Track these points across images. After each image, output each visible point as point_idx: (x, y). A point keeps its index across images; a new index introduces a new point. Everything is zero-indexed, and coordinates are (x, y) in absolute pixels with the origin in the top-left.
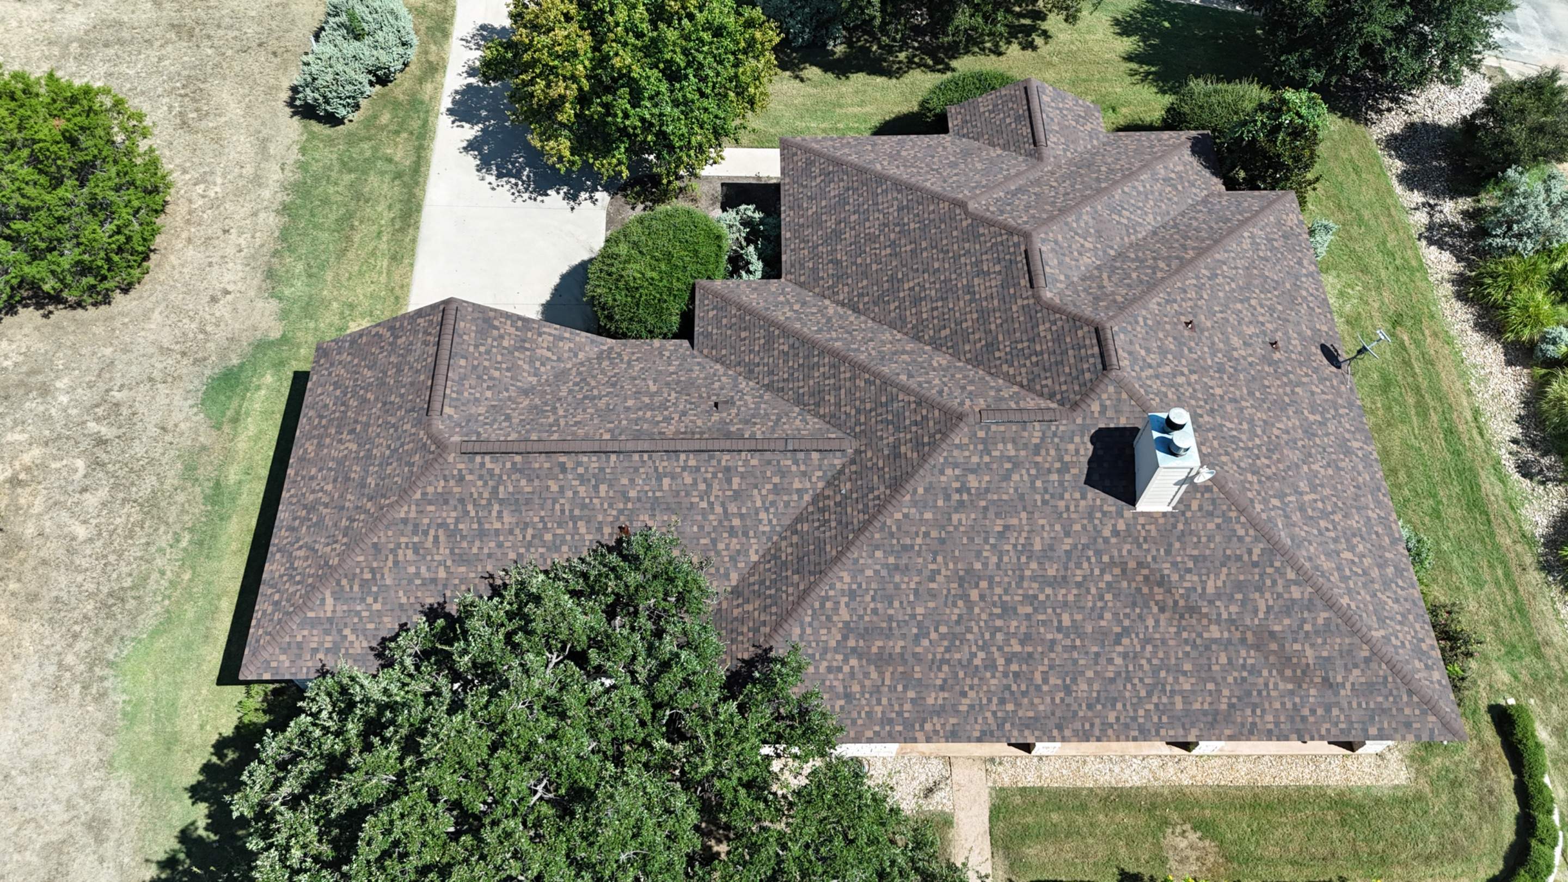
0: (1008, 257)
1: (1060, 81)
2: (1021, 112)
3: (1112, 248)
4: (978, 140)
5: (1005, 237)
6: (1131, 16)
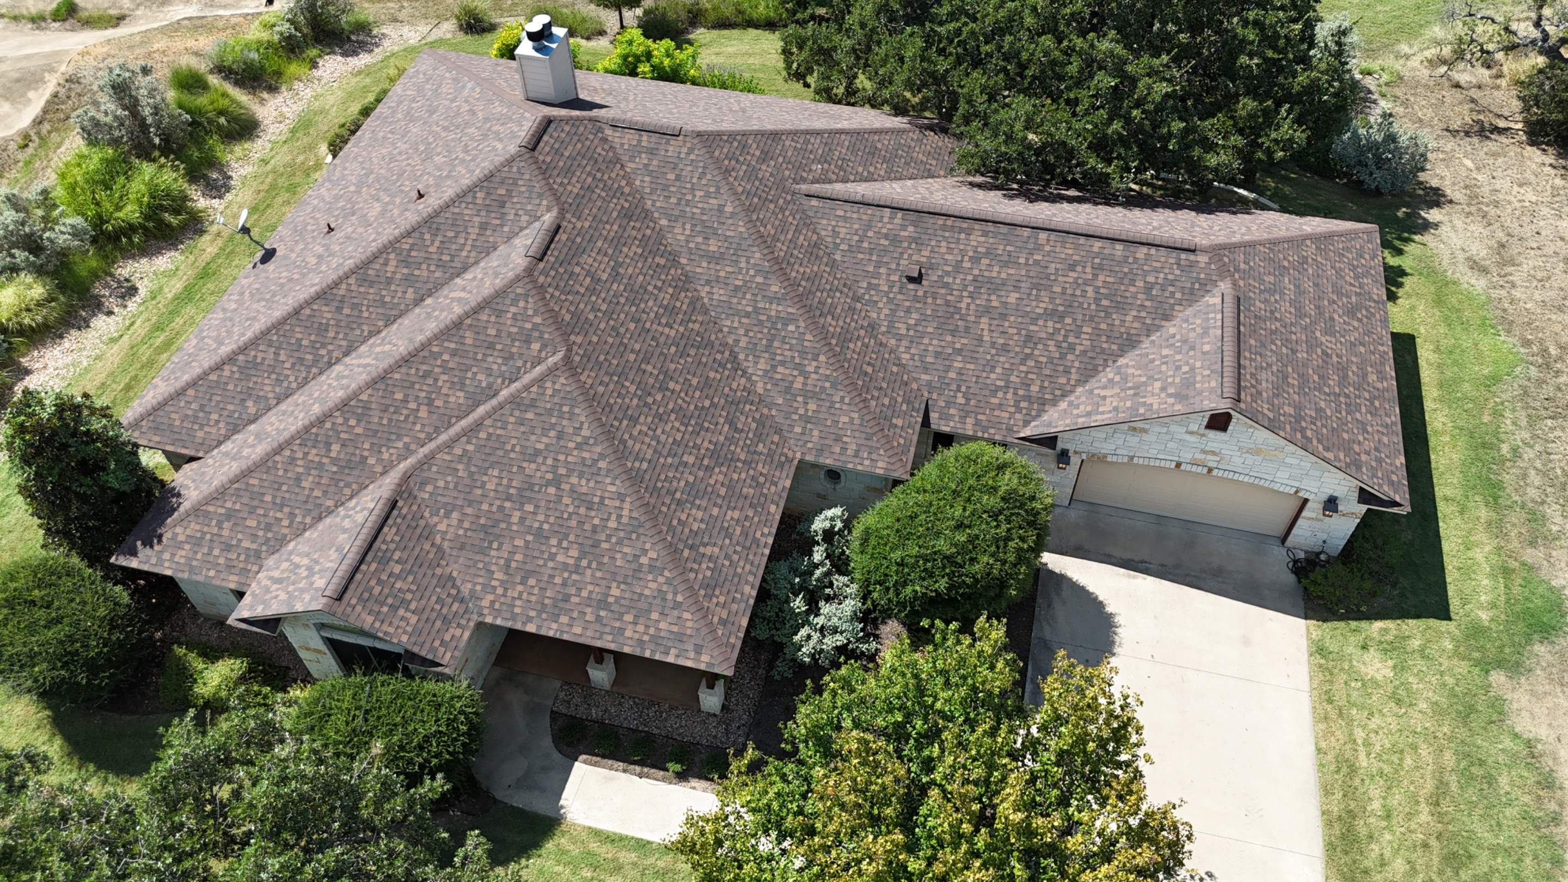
2: (373, 566)
4: (451, 577)
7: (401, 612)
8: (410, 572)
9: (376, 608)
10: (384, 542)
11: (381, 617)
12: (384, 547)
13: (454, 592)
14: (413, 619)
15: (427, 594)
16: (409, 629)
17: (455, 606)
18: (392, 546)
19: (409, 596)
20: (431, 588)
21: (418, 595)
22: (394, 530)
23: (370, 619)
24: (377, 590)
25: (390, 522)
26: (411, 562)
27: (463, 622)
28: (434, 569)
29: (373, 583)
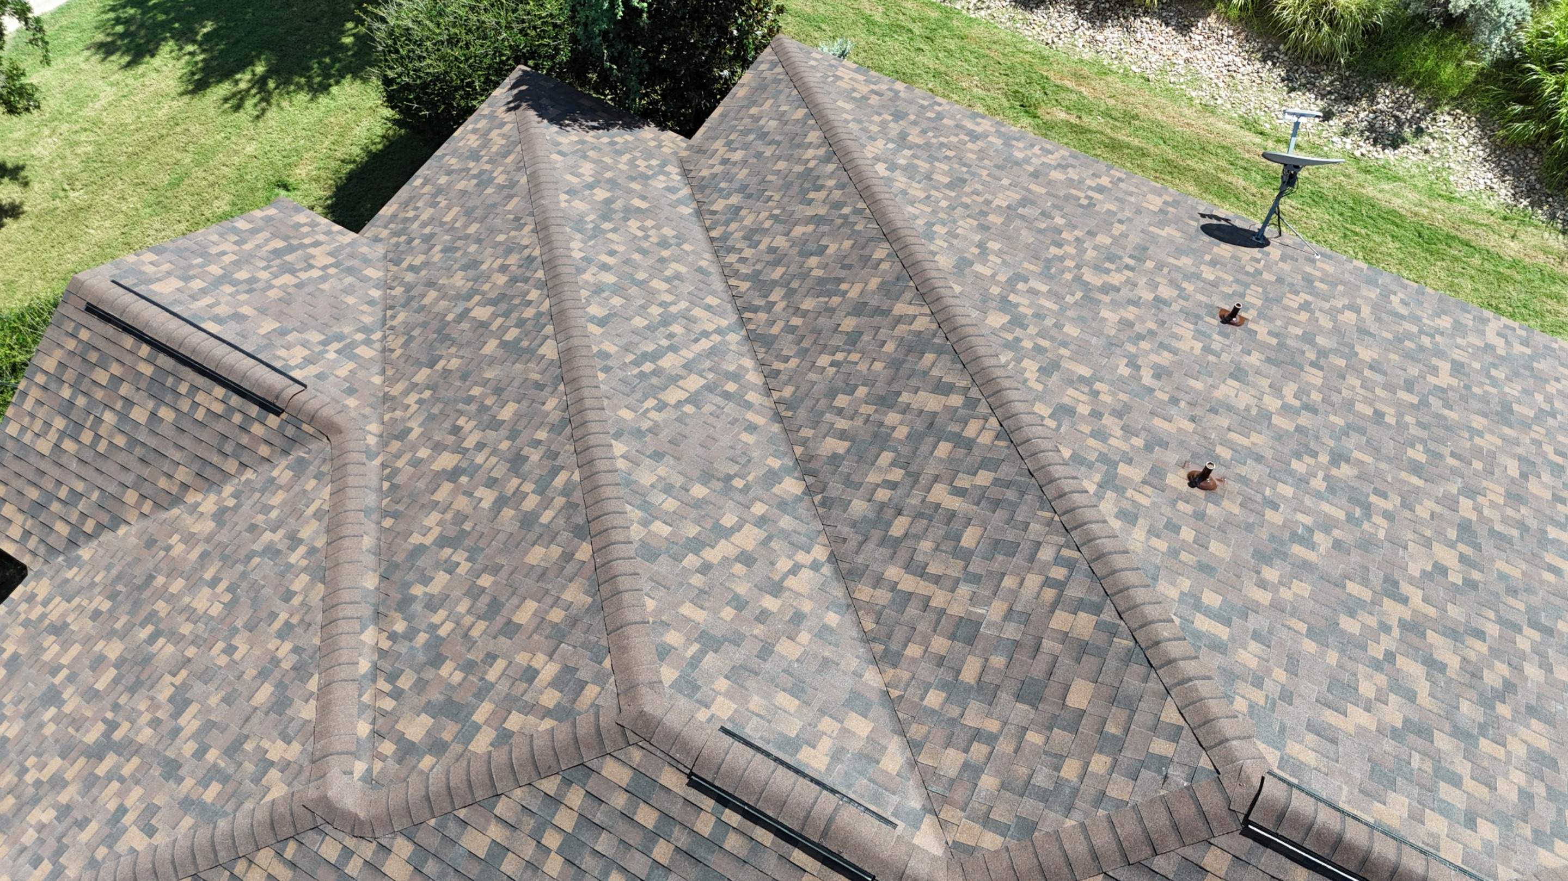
0: (662, 852)
1: (133, 221)
2: (147, 369)
3: (772, 477)
4: (118, 521)
5: (575, 797)
6: (118, 21)
7: (59, 423)
8: (133, 442)
9: (69, 375)
10: (194, 389)
11: (53, 386)
12: (183, 388)
13: (89, 526)
14: (44, 446)
15: (88, 473)
16: (28, 438)
17: (62, 529)
18: (185, 406)
19: (87, 437)
20: (99, 481)
21: (88, 455)
22: (218, 408)
23: (50, 364)
24: (102, 377)
25: (235, 400)
26: (152, 442)
27: (32, 543)
28: (135, 487)
29: (116, 369)
